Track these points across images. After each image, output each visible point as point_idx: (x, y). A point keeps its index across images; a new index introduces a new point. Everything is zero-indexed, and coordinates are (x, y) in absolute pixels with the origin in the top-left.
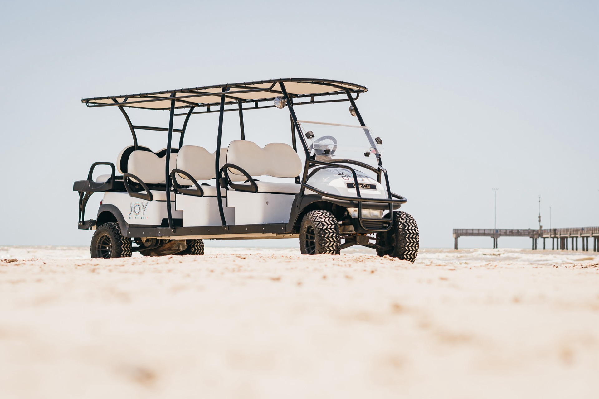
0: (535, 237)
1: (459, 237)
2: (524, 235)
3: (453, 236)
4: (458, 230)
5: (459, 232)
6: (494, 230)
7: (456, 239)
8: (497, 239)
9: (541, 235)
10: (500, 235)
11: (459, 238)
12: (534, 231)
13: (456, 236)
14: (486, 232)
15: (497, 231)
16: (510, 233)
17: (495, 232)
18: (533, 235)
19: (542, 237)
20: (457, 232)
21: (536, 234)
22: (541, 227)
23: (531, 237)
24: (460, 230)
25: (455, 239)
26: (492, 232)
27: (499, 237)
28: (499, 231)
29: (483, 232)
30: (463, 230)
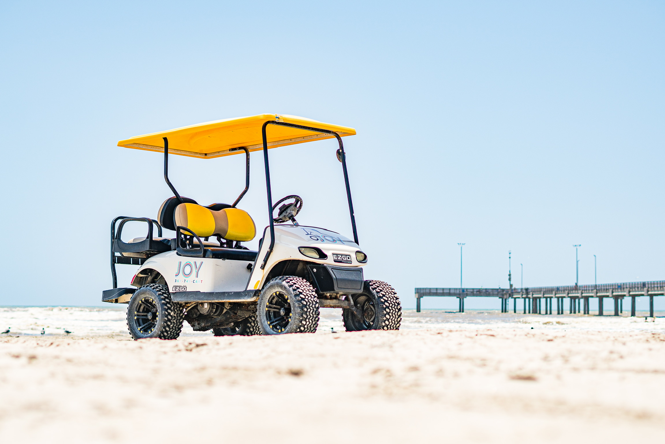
0: (505, 297)
1: (422, 297)
2: (493, 295)
3: (415, 296)
4: (420, 289)
5: (422, 292)
6: (460, 289)
7: (419, 299)
8: (463, 299)
9: (511, 295)
10: (467, 295)
11: (421, 299)
12: (503, 290)
13: (419, 296)
14: (452, 291)
15: (463, 290)
16: (478, 293)
17: (461, 291)
18: (503, 295)
19: (512, 298)
20: (419, 291)
21: (506, 294)
22: (511, 286)
23: (500, 298)
24: (423, 289)
25: (417, 299)
26: (458, 292)
27: (466, 297)
28: (465, 290)
29: (448, 291)
30: (426, 289)
